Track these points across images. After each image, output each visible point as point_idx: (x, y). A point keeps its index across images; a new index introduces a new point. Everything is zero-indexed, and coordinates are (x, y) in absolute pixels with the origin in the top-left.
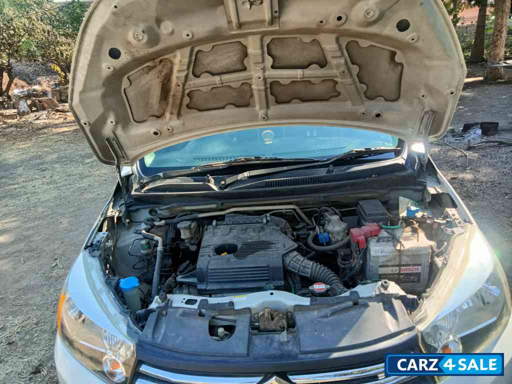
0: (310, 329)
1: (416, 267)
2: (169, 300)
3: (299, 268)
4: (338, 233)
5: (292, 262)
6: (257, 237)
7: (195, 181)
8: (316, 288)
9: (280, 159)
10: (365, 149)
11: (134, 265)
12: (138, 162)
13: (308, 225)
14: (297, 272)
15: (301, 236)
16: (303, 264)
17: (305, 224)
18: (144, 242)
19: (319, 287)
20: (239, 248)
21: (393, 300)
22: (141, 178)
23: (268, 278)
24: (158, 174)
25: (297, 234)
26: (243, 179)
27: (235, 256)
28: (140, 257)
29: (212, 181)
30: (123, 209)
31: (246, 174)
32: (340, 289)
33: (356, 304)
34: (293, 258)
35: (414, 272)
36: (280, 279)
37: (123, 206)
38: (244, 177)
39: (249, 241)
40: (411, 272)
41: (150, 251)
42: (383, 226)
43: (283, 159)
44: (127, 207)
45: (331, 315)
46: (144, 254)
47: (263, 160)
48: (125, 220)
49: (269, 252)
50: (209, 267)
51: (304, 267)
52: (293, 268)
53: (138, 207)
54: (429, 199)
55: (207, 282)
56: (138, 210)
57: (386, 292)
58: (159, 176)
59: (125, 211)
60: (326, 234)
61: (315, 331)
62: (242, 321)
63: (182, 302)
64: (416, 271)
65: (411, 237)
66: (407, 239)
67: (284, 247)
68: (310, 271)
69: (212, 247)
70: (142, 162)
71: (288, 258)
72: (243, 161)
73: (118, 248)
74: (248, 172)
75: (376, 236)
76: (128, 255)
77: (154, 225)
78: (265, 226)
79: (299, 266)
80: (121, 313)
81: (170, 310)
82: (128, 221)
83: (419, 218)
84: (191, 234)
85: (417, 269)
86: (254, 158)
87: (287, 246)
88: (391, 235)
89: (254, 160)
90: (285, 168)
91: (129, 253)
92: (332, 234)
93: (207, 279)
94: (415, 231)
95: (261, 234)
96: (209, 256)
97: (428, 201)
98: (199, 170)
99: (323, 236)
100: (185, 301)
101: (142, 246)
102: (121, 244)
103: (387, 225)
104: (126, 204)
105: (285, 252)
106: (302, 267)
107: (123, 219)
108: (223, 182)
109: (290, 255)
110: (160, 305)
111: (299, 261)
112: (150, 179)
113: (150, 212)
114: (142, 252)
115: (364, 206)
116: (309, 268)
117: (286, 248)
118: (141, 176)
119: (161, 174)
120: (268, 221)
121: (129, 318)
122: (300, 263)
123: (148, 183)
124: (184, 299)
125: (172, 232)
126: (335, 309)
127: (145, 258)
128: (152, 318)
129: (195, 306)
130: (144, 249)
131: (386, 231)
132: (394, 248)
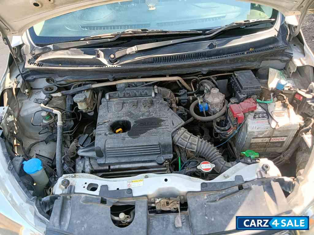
0: (201, 214)
1: (283, 138)
2: (71, 186)
3: (187, 145)
4: (217, 105)
5: (180, 139)
6: (147, 114)
7: (86, 53)
8: (203, 168)
9: (166, 32)
10: (245, 21)
11: (40, 132)
12: (28, 31)
13: (188, 91)
14: (184, 147)
15: (182, 101)
16: (190, 141)
17: (186, 91)
18: (44, 114)
19: (206, 167)
20: (132, 126)
21: (272, 182)
22: (33, 48)
23: (160, 152)
24: (48, 46)
25: (179, 99)
26: (131, 53)
27: (130, 135)
28: (44, 126)
29: (102, 54)
30: (21, 80)
31: (134, 49)
32: (222, 164)
33: (241, 188)
34: (181, 136)
35: (280, 141)
36: (169, 153)
37: (20, 76)
38: (132, 52)
39: (141, 118)
40: (277, 141)
41: (52, 120)
42: (258, 100)
43: (168, 32)
44: (24, 78)
45: (219, 200)
46: (47, 124)
47: (149, 33)
48: (24, 90)
49: (160, 129)
50: (107, 146)
51: (191, 144)
52: (180, 144)
53: (34, 77)
54: (293, 70)
55: (105, 157)
56: (35, 79)
57: (266, 176)
58: (50, 48)
59: (23, 82)
60: (205, 105)
61: (206, 215)
62: (141, 207)
63: (84, 187)
64: (282, 141)
65: (283, 112)
66: (279, 115)
67: (173, 125)
68: (196, 147)
69: (107, 124)
70: (32, 30)
71: (176, 135)
72: (131, 34)
73: (22, 117)
74: (136, 46)
75: (253, 112)
76: (32, 125)
77: (52, 97)
78: (154, 99)
79: (186, 143)
80: (27, 202)
81: (73, 195)
82: (27, 91)
83: (286, 90)
84: (87, 104)
85: (283, 139)
86: (141, 30)
87: (175, 124)
88: (265, 110)
89: (141, 33)
90: (171, 42)
91: (32, 124)
92: (211, 105)
93: (105, 155)
94: (285, 106)
95: (151, 109)
96: (105, 134)
97: (292, 71)
98: (87, 43)
99: (203, 107)
100: (86, 186)
101: (44, 118)
102: (24, 113)
103: (261, 100)
104: (22, 74)
105: (174, 130)
106: (189, 144)
107: (22, 90)
108: (112, 56)
109: (178, 133)
110: (64, 192)
111: (187, 138)
112: (42, 51)
113: (48, 81)
114: (45, 122)
115: (240, 78)
116: (195, 145)
117: (174, 126)
118: (33, 45)
119: (51, 46)
120: (156, 94)
121: (35, 207)
122: (187, 140)
123: (40, 55)
124: (86, 183)
125: (70, 100)
126: (223, 194)
127: (48, 126)
128: (57, 204)
129: (97, 193)
130: (45, 119)
131: (260, 106)
132: (269, 125)
